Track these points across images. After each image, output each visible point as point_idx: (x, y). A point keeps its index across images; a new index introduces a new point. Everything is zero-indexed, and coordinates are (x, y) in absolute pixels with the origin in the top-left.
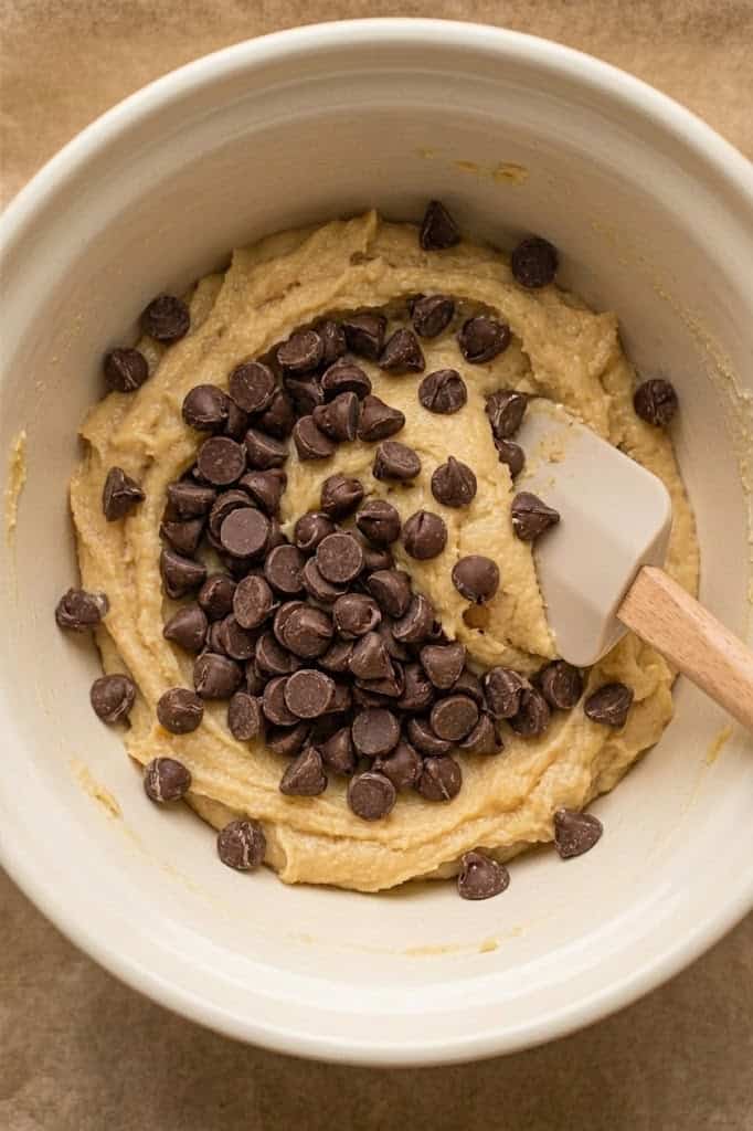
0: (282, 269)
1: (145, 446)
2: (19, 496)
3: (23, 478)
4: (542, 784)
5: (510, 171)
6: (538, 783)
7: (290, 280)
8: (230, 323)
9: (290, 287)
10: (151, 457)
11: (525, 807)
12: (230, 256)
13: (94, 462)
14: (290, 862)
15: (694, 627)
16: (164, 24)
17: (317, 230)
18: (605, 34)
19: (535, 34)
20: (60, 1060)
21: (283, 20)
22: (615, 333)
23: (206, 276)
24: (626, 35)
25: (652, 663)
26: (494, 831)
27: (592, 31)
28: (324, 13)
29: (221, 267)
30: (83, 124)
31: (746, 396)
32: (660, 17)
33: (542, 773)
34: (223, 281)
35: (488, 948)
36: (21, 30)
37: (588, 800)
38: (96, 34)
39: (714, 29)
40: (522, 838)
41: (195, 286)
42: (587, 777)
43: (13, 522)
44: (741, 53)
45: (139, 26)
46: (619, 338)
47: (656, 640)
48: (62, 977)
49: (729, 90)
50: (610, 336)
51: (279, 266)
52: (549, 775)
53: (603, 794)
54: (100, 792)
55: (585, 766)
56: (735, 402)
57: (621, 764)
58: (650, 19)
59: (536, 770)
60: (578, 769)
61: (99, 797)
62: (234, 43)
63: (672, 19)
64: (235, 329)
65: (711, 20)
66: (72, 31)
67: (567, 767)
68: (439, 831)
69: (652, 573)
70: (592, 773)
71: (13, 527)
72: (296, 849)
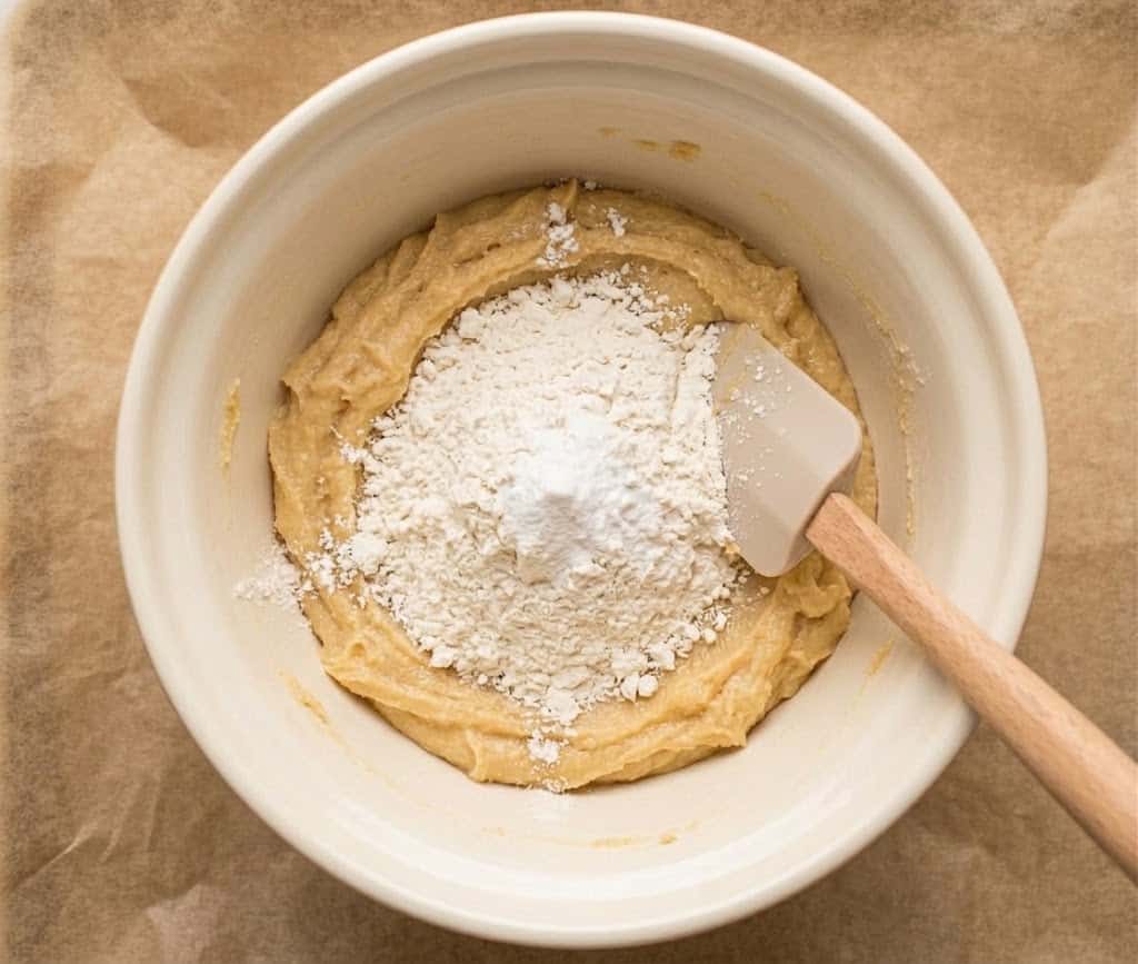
0: (485, 231)
1: (342, 392)
2: (233, 438)
3: (237, 420)
4: (725, 693)
5: (683, 148)
6: (720, 692)
7: (491, 241)
8: (430, 279)
9: (490, 248)
10: (347, 402)
11: (707, 713)
12: (435, 219)
13: (293, 407)
14: (479, 761)
15: (873, 550)
16: (367, 17)
17: (521, 196)
18: (771, 27)
19: (708, 26)
20: (273, 941)
21: (477, 13)
22: (795, 285)
23: (408, 236)
24: (791, 27)
25: (832, 583)
26: (678, 735)
27: (760, 24)
28: (515, 6)
29: (424, 230)
30: (294, 105)
31: (902, 350)
32: (822, 11)
33: (725, 682)
34: (426, 241)
35: (668, 841)
36: (237, 22)
37: (770, 707)
38: (306, 25)
39: (869, 22)
40: (704, 743)
41: (399, 245)
42: (768, 687)
43: (228, 459)
44: (895, 44)
45: (347, 18)
46: (799, 289)
47: (840, 560)
48: (273, 866)
49: (886, 77)
50: (791, 287)
51: (481, 228)
52: (732, 684)
53: (784, 700)
54: (308, 700)
55: (766, 676)
56: (893, 355)
57: (801, 673)
58: (812, 12)
59: (719, 679)
60: (759, 680)
61: (307, 705)
62: (435, 32)
63: (832, 12)
64: (434, 287)
65: (867, 13)
66: (284, 24)
67: (749, 677)
68: (624, 732)
69: (838, 498)
70: (773, 683)
71: (227, 465)
72: (485, 750)
